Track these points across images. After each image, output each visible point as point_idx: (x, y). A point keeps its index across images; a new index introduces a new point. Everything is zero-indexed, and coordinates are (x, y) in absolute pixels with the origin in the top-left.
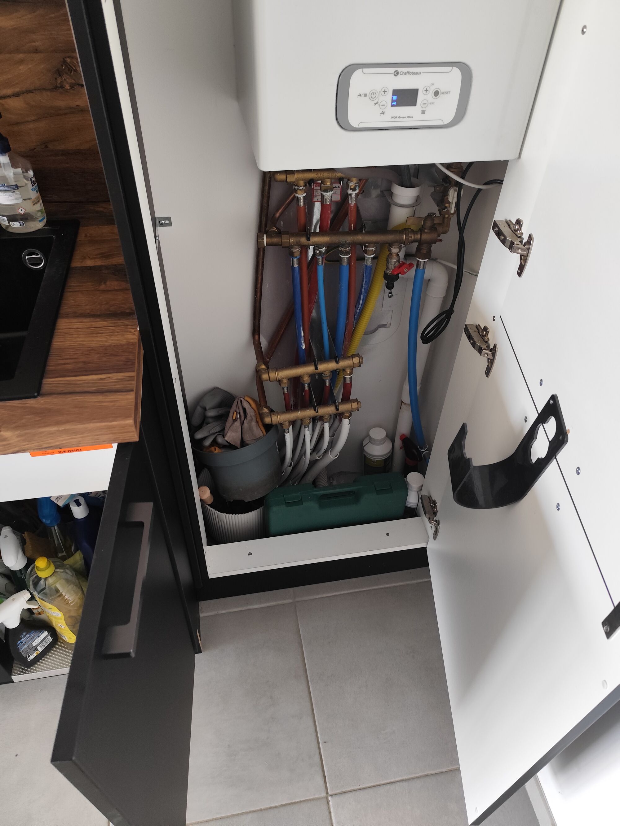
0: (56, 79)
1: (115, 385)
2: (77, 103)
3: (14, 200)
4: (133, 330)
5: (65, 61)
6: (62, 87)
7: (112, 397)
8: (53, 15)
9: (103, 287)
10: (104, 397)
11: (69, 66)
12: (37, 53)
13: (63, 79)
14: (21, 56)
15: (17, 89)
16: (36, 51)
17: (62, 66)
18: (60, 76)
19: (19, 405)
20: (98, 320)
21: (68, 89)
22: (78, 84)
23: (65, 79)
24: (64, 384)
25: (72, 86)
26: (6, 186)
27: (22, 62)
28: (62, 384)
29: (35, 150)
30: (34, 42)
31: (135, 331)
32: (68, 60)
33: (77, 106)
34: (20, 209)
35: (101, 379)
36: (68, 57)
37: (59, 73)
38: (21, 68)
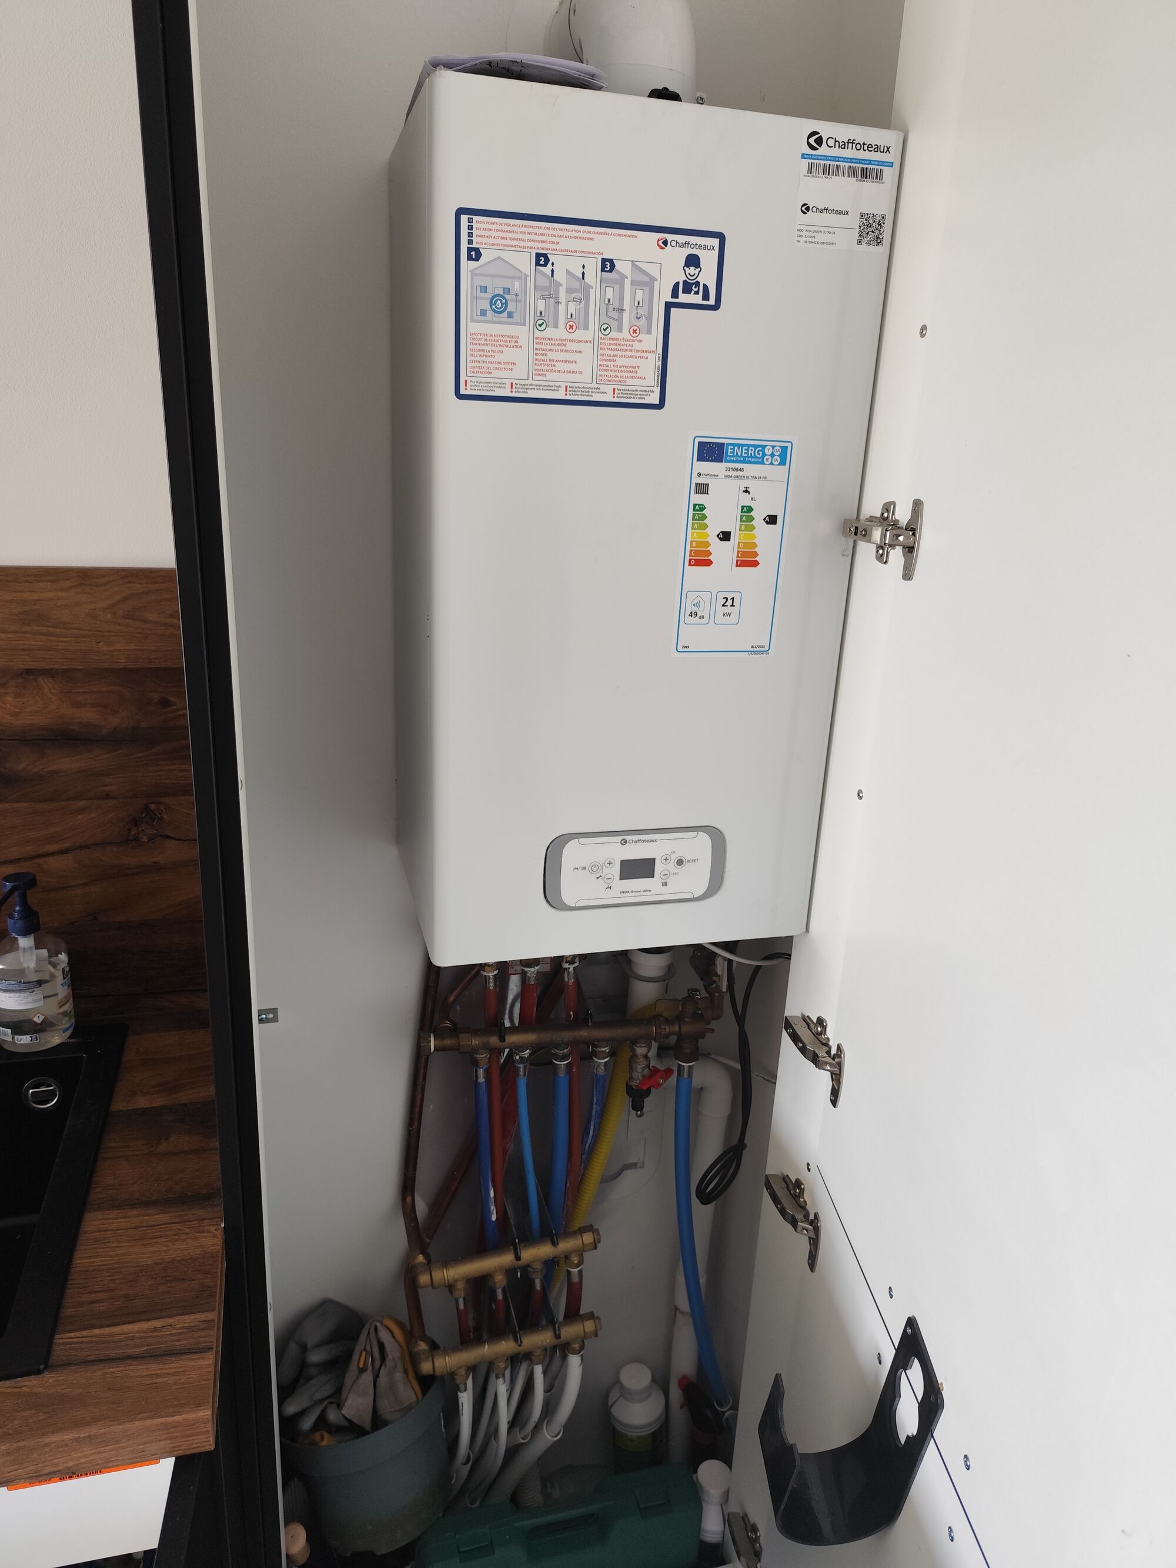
0: (129, 830)
1: (179, 1340)
2: (155, 860)
3: (30, 1003)
4: (212, 1229)
5: (147, 808)
6: (136, 840)
7: (174, 1365)
8: (139, 755)
9: (163, 1147)
10: (160, 1366)
11: (152, 814)
12: (107, 799)
13: (140, 829)
14: (82, 803)
15: (66, 845)
16: (107, 796)
17: (142, 814)
18: (136, 825)
19: (9, 1390)
20: (152, 1211)
21: (145, 842)
22: (162, 836)
23: (142, 830)
24: (92, 1342)
25: (151, 839)
26: (23, 983)
27: (82, 810)
28: (87, 1342)
29: (76, 923)
30: (105, 786)
31: (216, 1230)
32: (153, 806)
33: (155, 863)
34: (37, 1016)
35: (156, 1329)
36: (153, 803)
37: (136, 822)
38: (80, 817)
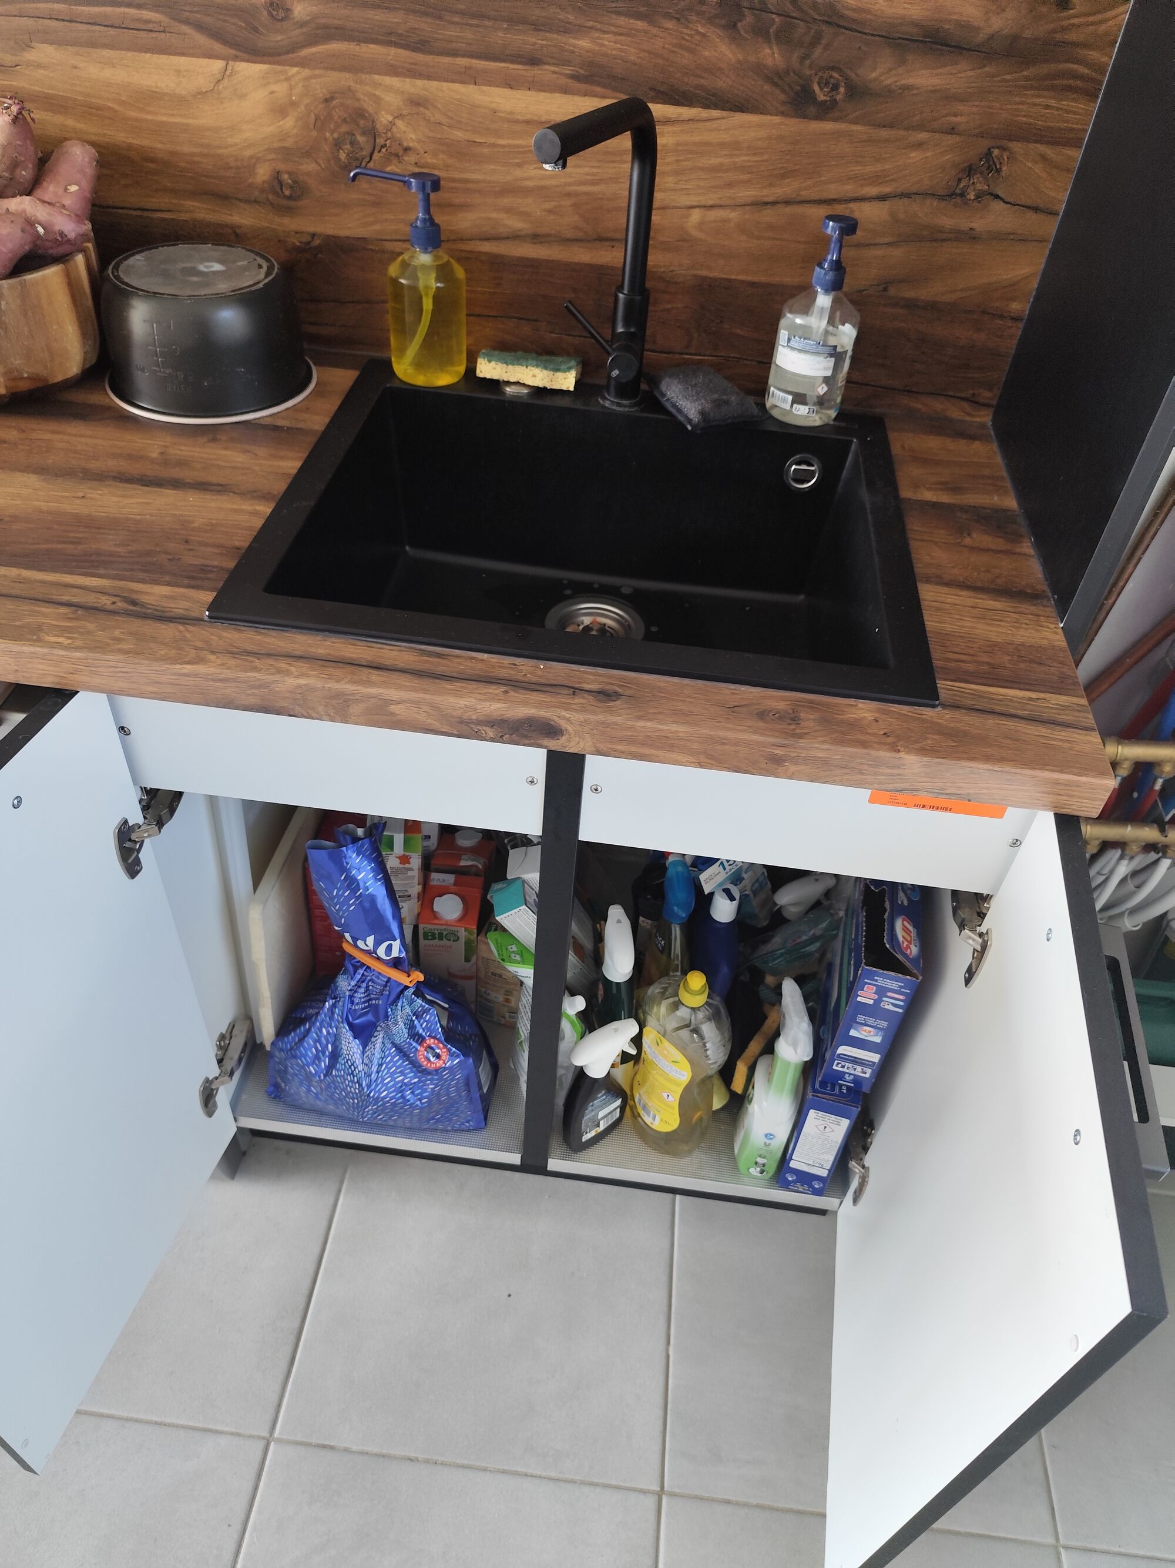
0: (960, 180)
1: (1059, 715)
2: (972, 225)
4: (1052, 626)
5: (989, 153)
6: (962, 195)
7: (1062, 734)
8: (1008, 77)
9: (967, 541)
10: (1049, 731)
11: (991, 163)
12: (951, 134)
13: (971, 182)
14: (923, 136)
15: (887, 189)
16: (952, 131)
17: (981, 160)
18: (969, 175)
19: (910, 714)
20: (985, 596)
21: (970, 200)
22: (991, 194)
23: (973, 183)
24: (972, 694)
25: (978, 197)
27: (920, 145)
28: (968, 693)
29: (864, 292)
30: (955, 115)
31: (1055, 627)
32: (996, 152)
33: (971, 229)
35: (1031, 699)
36: (998, 147)
37: (970, 171)
38: (913, 155)
